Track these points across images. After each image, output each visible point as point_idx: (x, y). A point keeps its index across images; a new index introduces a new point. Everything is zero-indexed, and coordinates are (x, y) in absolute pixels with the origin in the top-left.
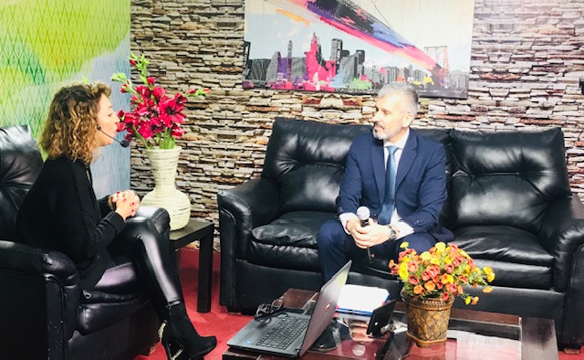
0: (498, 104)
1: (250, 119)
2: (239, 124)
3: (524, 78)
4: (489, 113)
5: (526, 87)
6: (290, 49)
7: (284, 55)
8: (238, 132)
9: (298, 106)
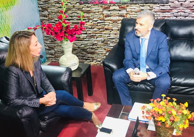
0: (181, 5)
4: (178, 8)
8: (79, 21)
9: (101, 10)
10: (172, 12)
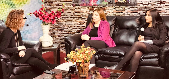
0: (145, 7)
1: (75, 15)
2: (73, 16)
5: (154, 1)
8: (72, 19)
9: (88, 11)
10: (139, 13)
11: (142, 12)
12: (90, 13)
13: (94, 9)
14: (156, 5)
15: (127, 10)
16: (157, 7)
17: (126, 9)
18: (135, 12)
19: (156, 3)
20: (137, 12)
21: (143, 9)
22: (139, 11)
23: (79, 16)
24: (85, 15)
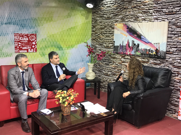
3: (174, 53)
5: (174, 56)
6: (123, 43)
7: (122, 45)
9: (121, 58)
10: (161, 66)
11: (163, 65)
12: (122, 59)
13: (125, 57)
14: (177, 60)
15: (151, 62)
16: (177, 62)
17: (150, 60)
18: (158, 64)
19: (176, 58)
20: (159, 64)
21: (165, 62)
22: (161, 64)
23: (114, 61)
24: (118, 61)
